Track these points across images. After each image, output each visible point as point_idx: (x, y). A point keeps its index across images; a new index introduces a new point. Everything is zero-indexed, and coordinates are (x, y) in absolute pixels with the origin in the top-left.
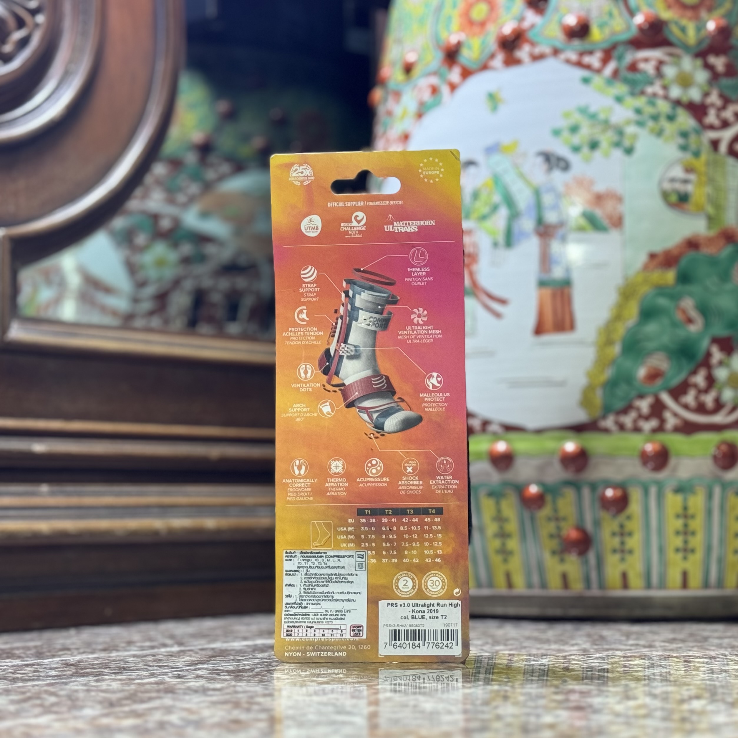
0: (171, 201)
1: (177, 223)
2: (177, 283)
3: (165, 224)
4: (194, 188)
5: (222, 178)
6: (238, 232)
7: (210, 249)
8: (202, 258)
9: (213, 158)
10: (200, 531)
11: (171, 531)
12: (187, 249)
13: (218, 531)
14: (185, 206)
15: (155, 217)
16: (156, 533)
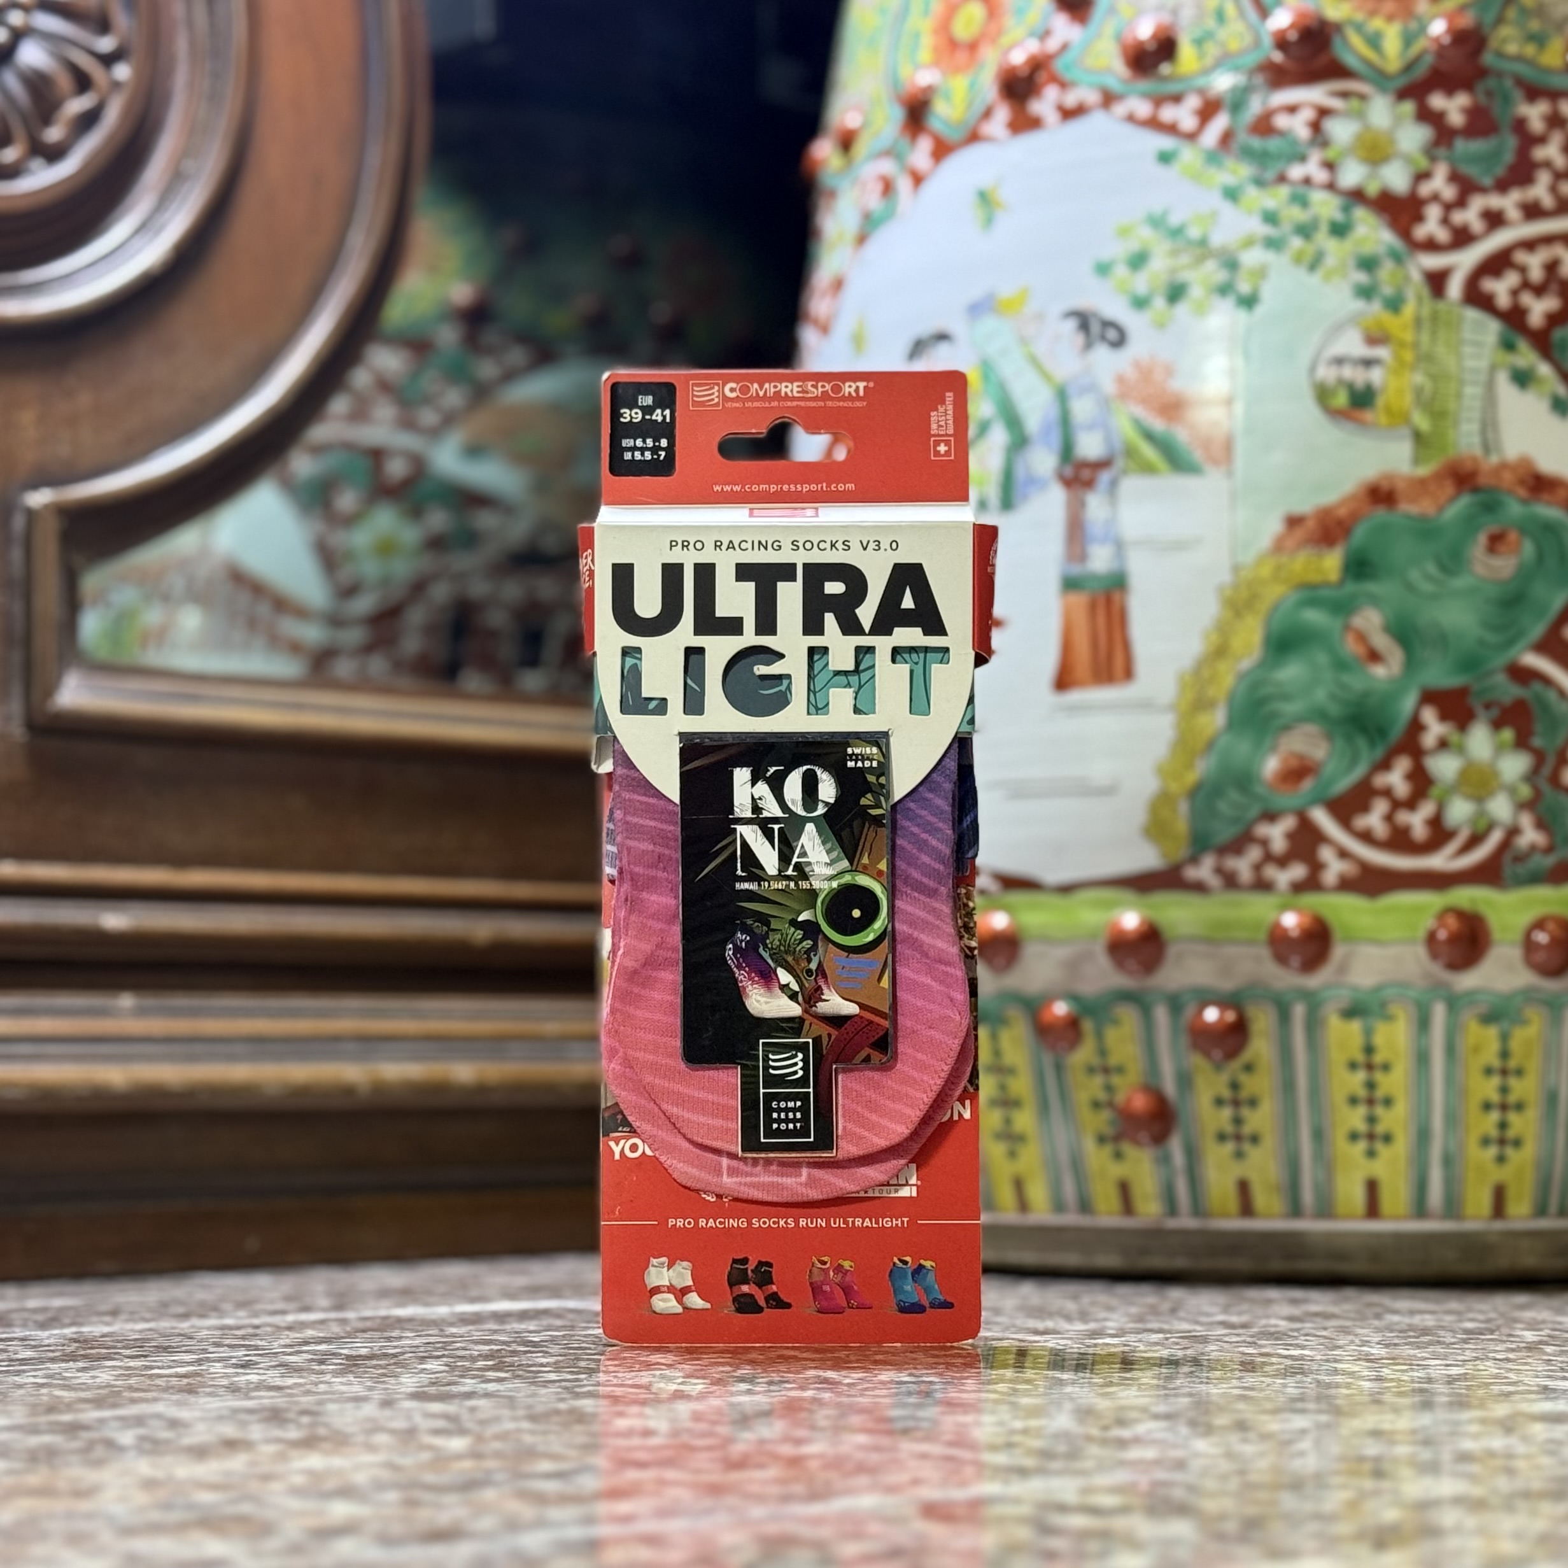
0: (407, 423)
1: (419, 466)
2: (419, 587)
3: (396, 469)
4: (454, 397)
5: (510, 376)
6: (541, 486)
7: (486, 520)
8: (469, 539)
9: (491, 336)
10: (440, 1088)
11: (380, 1088)
12: (438, 520)
13: (481, 1089)
14: (435, 433)
15: (377, 455)
16: (348, 1091)
